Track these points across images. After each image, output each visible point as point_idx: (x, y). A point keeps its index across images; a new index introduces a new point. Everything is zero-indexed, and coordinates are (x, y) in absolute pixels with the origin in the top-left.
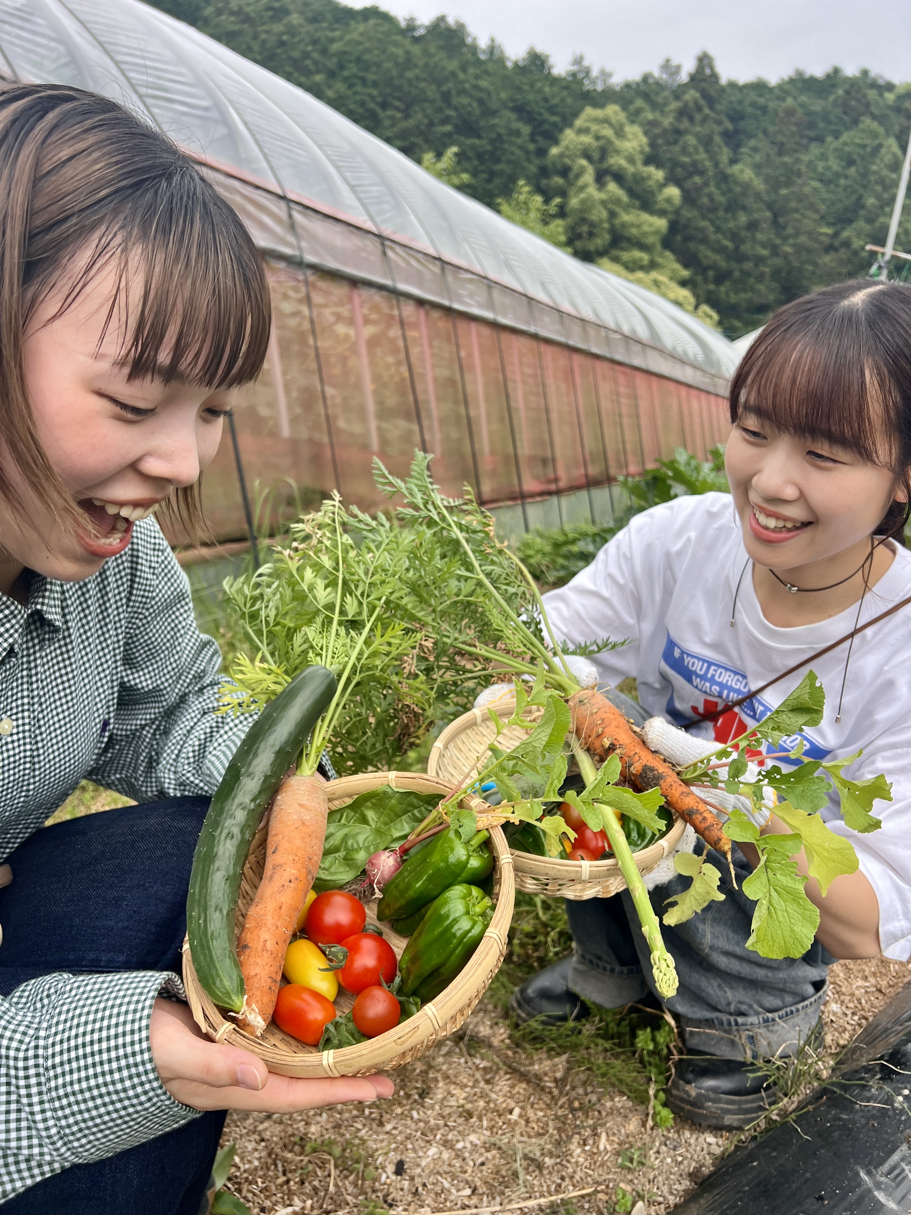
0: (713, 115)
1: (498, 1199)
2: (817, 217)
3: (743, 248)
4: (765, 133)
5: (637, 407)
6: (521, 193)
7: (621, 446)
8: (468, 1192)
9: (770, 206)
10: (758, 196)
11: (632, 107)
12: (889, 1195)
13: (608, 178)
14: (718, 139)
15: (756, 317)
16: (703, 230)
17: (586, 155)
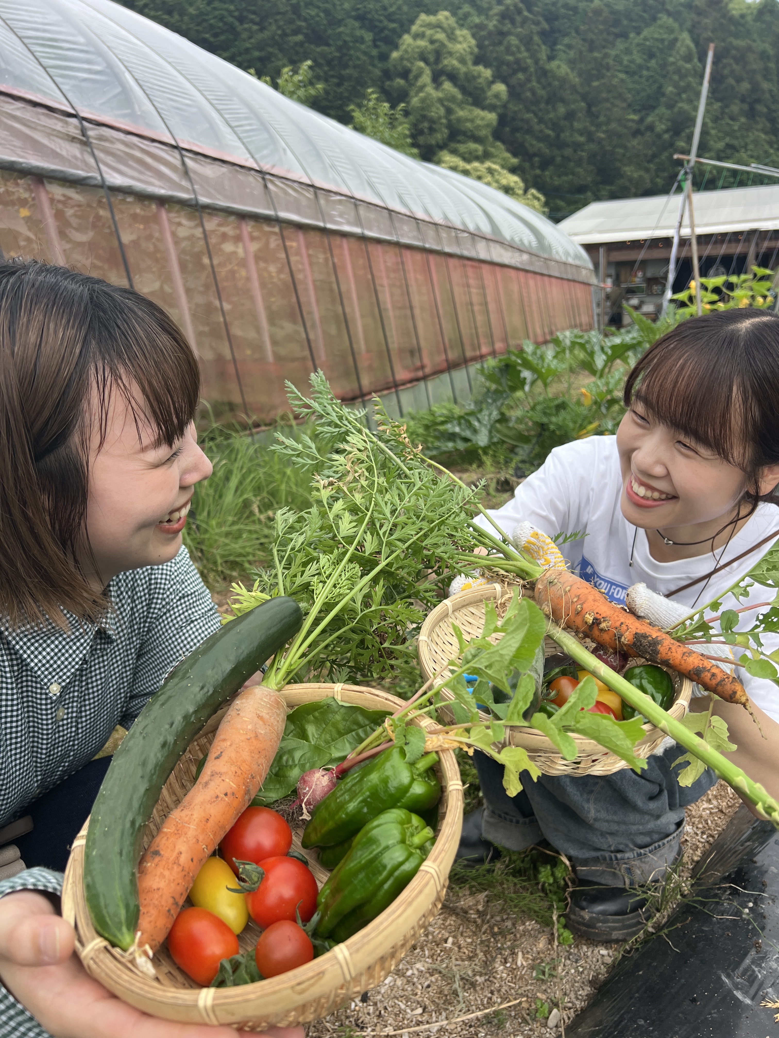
0: (531, 16)
1: (444, 1014)
2: (624, 105)
3: (562, 135)
4: (577, 31)
5: (485, 295)
6: (369, 100)
7: (474, 331)
8: (420, 1011)
9: (584, 97)
10: (573, 88)
11: (460, 12)
12: (746, 993)
13: (443, 78)
14: (536, 38)
15: (577, 196)
16: (528, 121)
17: (424, 58)
